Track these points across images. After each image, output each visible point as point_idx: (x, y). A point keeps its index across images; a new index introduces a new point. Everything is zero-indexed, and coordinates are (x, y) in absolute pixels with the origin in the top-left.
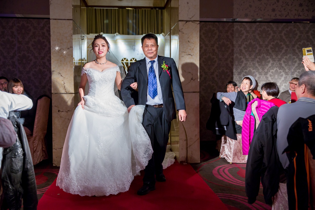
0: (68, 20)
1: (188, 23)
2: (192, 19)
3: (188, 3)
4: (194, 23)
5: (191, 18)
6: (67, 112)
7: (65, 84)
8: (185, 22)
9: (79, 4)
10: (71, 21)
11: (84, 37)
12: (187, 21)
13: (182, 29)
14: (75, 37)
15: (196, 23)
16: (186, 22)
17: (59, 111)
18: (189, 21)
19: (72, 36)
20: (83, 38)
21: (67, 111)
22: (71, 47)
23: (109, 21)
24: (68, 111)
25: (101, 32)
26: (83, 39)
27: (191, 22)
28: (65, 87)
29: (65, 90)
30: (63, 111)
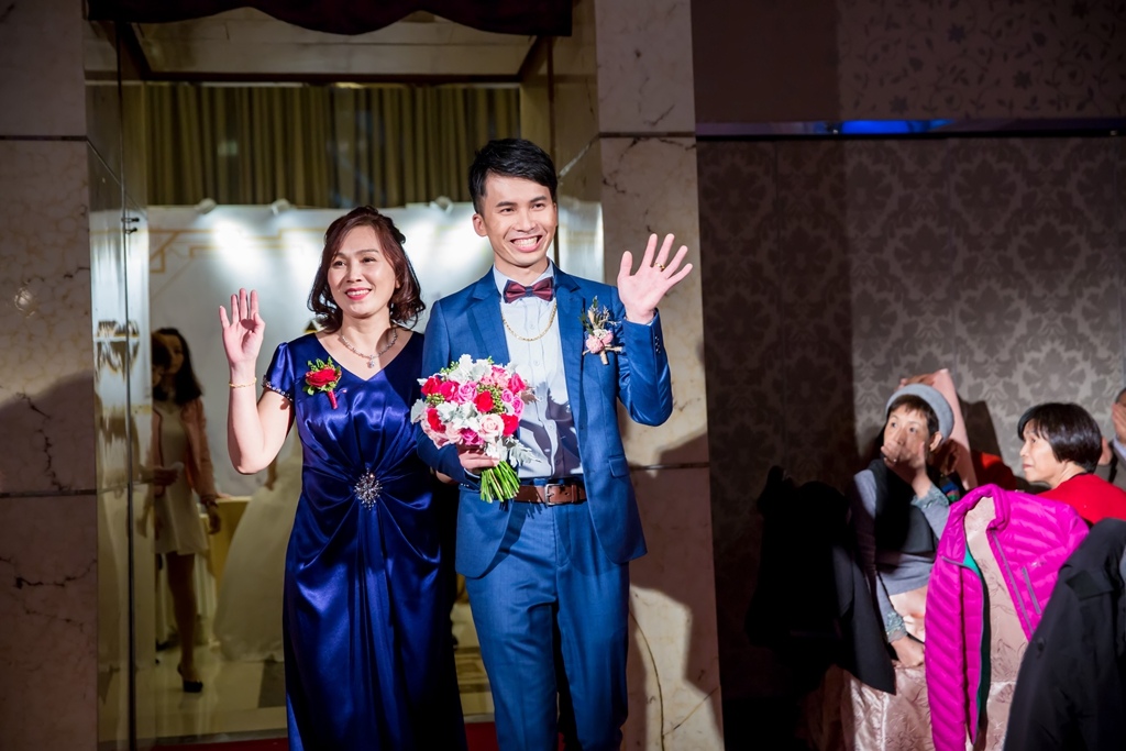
0: (64, 138)
1: (641, 144)
2: (662, 128)
3: (638, 55)
4: (671, 142)
5: (654, 124)
6: (62, 585)
7: (50, 450)
8: (630, 140)
9: (114, 67)
10: (82, 147)
11: (137, 220)
12: (637, 137)
13: (616, 172)
14: (99, 221)
15: (681, 145)
16: (635, 143)
17: (19, 582)
18: (648, 136)
19: (84, 215)
20: (133, 225)
21: (60, 580)
22: (81, 268)
23: (241, 148)
24: (68, 579)
25: (205, 196)
26: (135, 230)
27: (654, 142)
28: (49, 461)
29: (54, 475)
30: (40, 583)
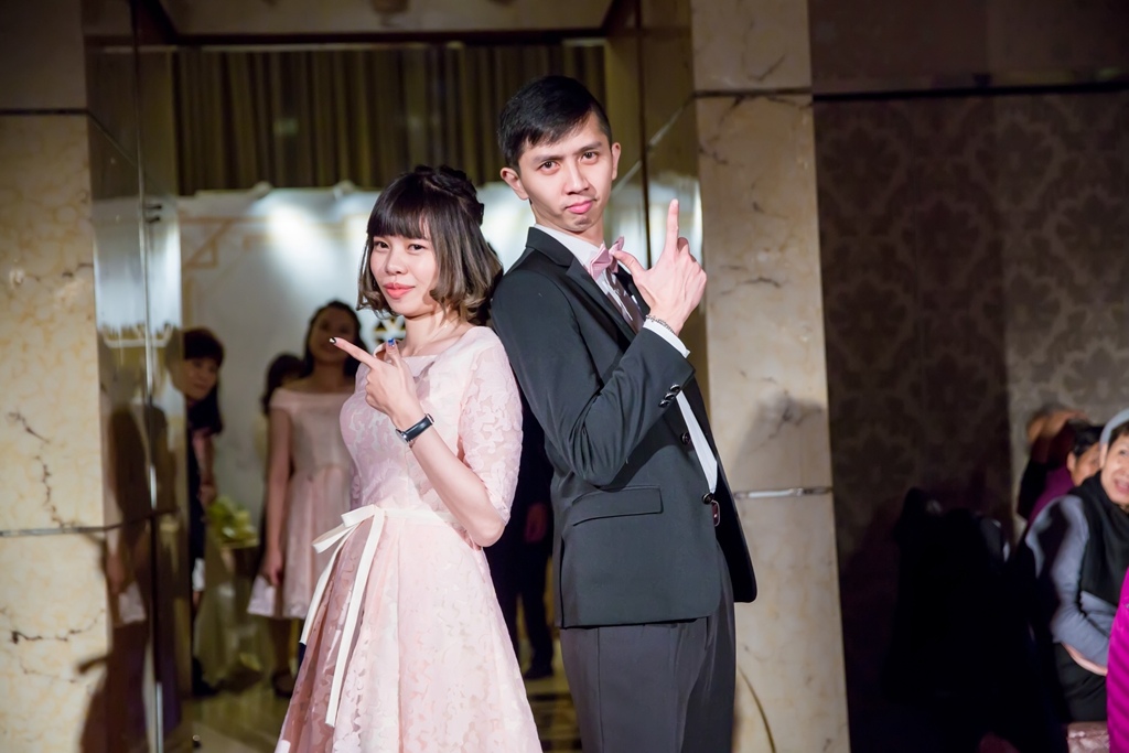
0: (60, 112)
1: (745, 104)
2: (771, 84)
4: (782, 101)
5: (761, 79)
6: (66, 640)
7: (50, 481)
8: (731, 100)
10: (82, 122)
11: (159, 207)
12: (740, 96)
13: (716, 138)
15: (793, 104)
16: (737, 103)
17: (15, 637)
18: (754, 94)
20: (155, 213)
21: (63, 633)
22: (82, 265)
23: (300, 127)
24: (73, 632)
26: (158, 219)
27: (761, 102)
28: (48, 494)
29: (54, 509)
30: (40, 638)
